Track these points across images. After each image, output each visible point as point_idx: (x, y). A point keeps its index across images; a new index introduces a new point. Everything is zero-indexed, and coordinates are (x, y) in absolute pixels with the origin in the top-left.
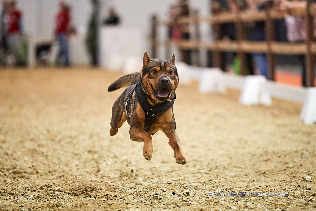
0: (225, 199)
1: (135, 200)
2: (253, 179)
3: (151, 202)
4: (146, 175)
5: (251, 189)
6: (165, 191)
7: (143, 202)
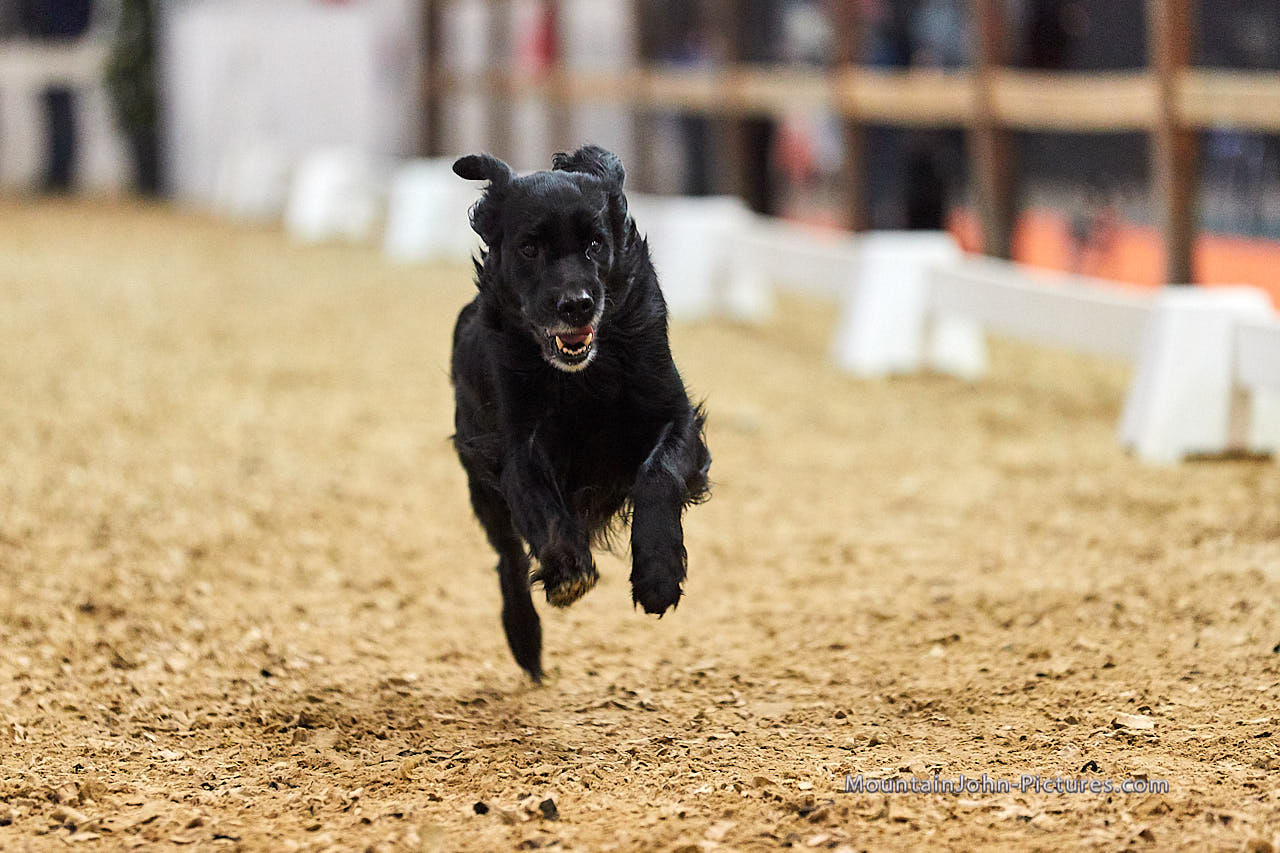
0: (728, 833)
6: (438, 795)
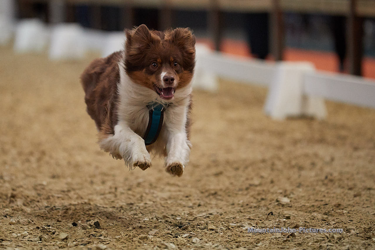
1: (14, 235)
2: (198, 202)
3: (40, 237)
4: (28, 197)
5: (196, 218)
6: (60, 220)
7: (26, 237)
